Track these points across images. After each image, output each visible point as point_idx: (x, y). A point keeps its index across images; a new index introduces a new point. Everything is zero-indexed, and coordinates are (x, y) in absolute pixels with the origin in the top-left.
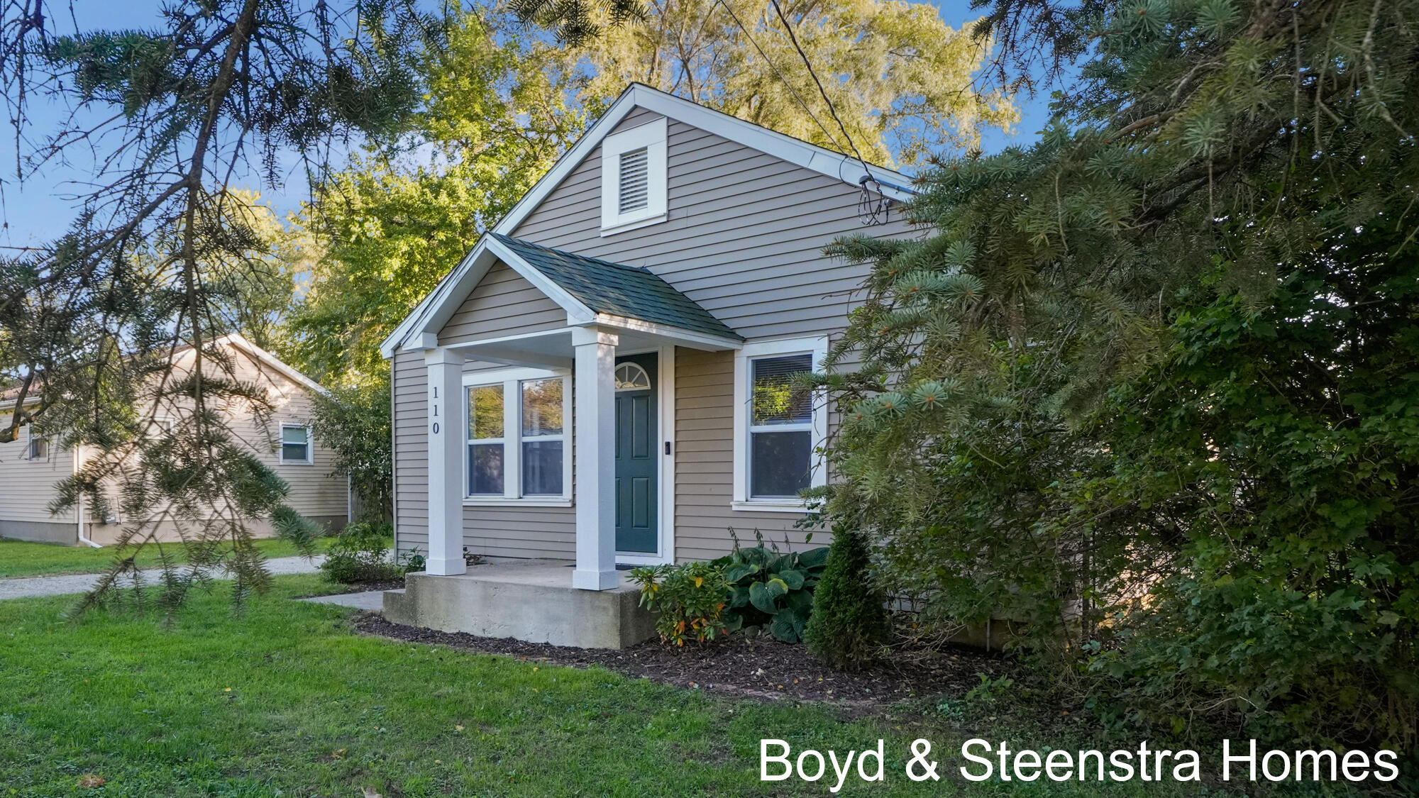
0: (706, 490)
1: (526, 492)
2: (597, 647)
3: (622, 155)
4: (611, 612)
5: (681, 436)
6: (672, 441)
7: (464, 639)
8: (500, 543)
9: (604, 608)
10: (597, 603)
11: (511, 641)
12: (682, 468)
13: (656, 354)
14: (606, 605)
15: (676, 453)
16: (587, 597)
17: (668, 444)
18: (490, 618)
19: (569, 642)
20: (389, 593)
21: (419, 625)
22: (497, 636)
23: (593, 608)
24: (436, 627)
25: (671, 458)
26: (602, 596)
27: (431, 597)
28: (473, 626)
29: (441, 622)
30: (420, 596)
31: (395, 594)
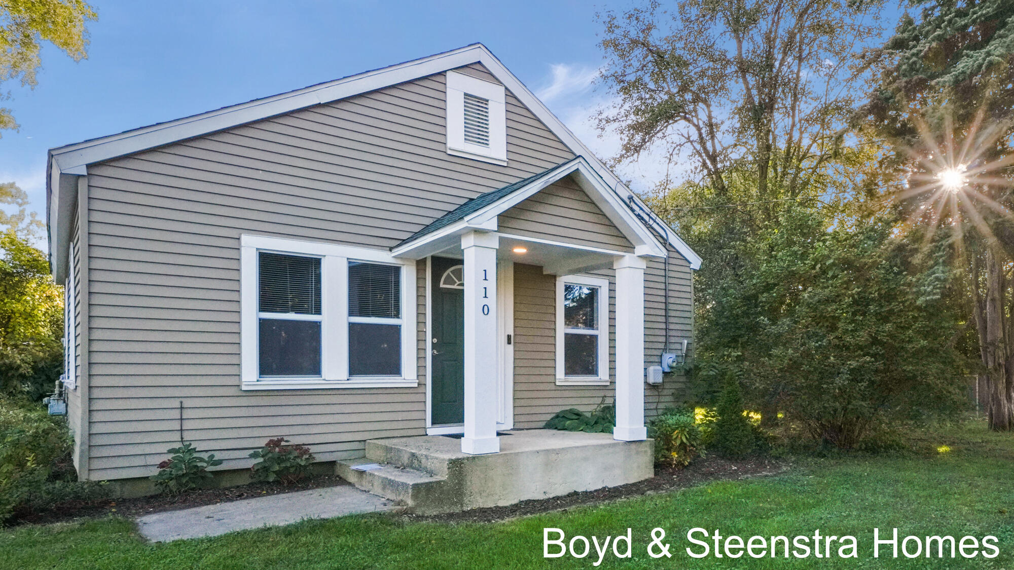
0: (536, 371)
1: (351, 374)
3: (466, 94)
5: (519, 331)
6: (512, 334)
9: (645, 452)
10: (640, 449)
11: (576, 494)
12: (519, 355)
14: (646, 449)
15: (515, 343)
17: (509, 336)
18: (551, 480)
19: (620, 482)
20: (422, 484)
21: (465, 509)
22: (559, 494)
23: (638, 453)
24: (491, 505)
25: (511, 347)
26: (644, 444)
27: (482, 476)
28: (534, 490)
29: (497, 497)
30: (469, 478)
31: (431, 483)
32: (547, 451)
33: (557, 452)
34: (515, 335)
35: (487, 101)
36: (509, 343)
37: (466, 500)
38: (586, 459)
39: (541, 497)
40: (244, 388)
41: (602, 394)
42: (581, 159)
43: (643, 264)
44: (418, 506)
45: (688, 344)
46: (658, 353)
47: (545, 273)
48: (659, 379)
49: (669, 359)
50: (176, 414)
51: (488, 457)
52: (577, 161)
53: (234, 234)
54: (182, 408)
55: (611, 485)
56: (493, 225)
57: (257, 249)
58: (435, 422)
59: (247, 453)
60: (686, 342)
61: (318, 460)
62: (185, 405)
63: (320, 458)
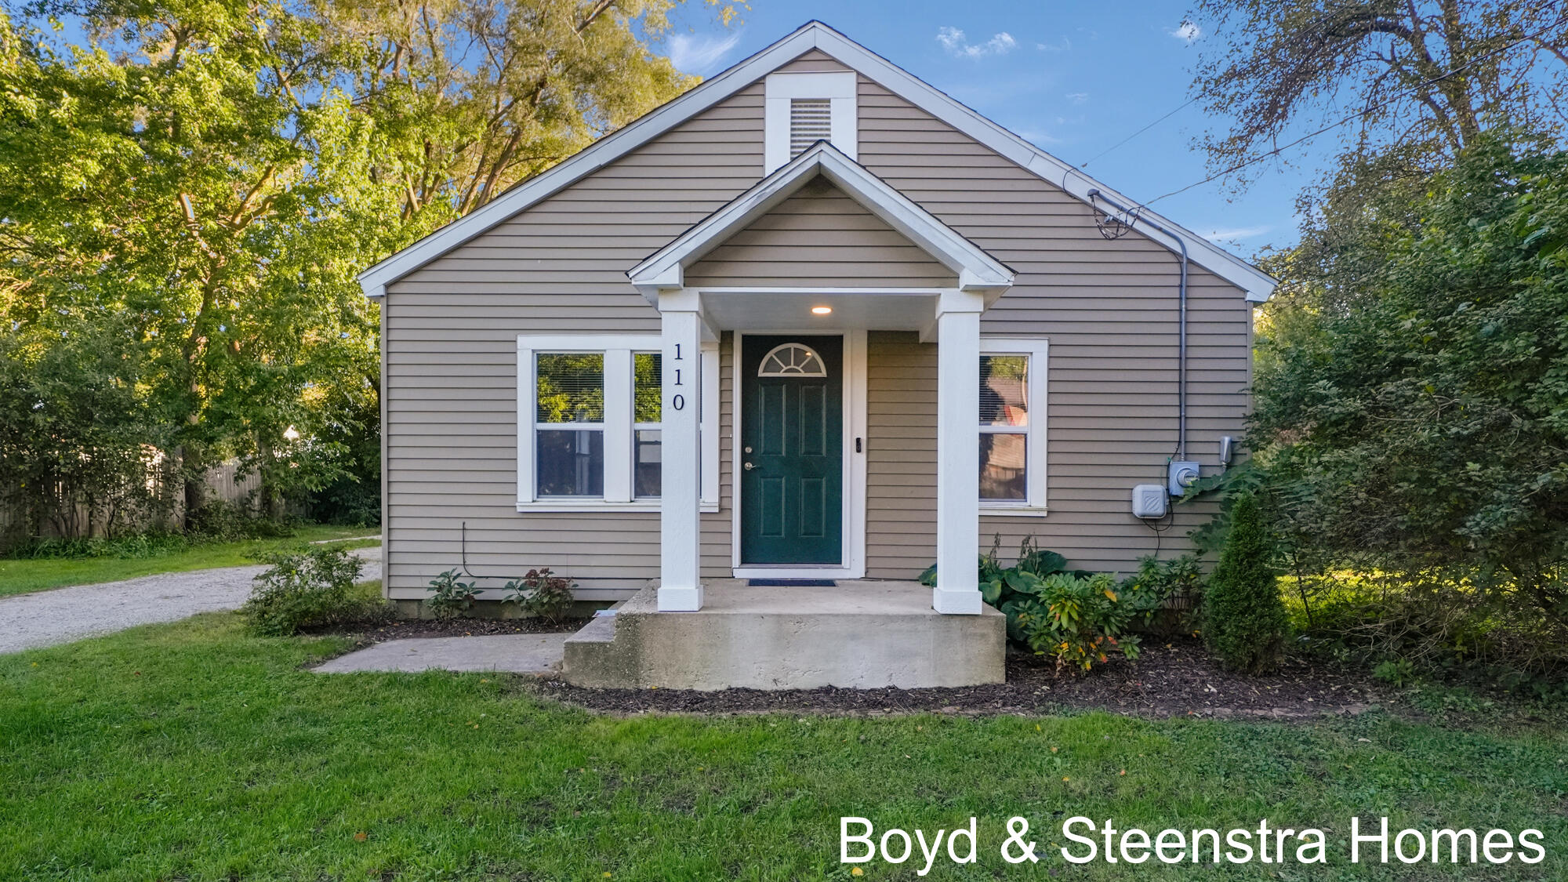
0: (906, 492)
1: (637, 494)
2: (971, 684)
3: (793, 101)
4: (993, 639)
5: (875, 432)
6: (864, 438)
7: (738, 698)
8: (594, 561)
9: (983, 636)
10: (971, 630)
11: (828, 690)
12: (875, 468)
13: (841, 338)
14: (985, 631)
15: (868, 451)
16: (956, 624)
17: (858, 440)
18: (787, 663)
19: (927, 681)
20: (579, 644)
21: (643, 686)
22: (802, 687)
23: (965, 636)
24: (681, 686)
25: (863, 456)
26: (979, 621)
27: (670, 643)
28: (755, 677)
29: (692, 677)
30: (648, 643)
31: (592, 644)
32: (779, 616)
33: (800, 619)
34: (868, 439)
35: (829, 101)
36: (859, 450)
37: (643, 673)
38: (854, 637)
39: (769, 687)
40: (519, 509)
41: (1026, 530)
42: (824, 146)
43: (977, 304)
44: (572, 672)
45: (1232, 443)
46: (1163, 460)
47: (921, 341)
48: (1158, 508)
49: (1182, 472)
50: (458, 536)
51: (678, 616)
52: (818, 149)
53: (509, 336)
54: (464, 529)
55: (904, 684)
56: (674, 277)
57: (533, 351)
58: (745, 560)
59: (504, 583)
60: (1227, 439)
61: (575, 599)
62: (467, 527)
63: (578, 596)
